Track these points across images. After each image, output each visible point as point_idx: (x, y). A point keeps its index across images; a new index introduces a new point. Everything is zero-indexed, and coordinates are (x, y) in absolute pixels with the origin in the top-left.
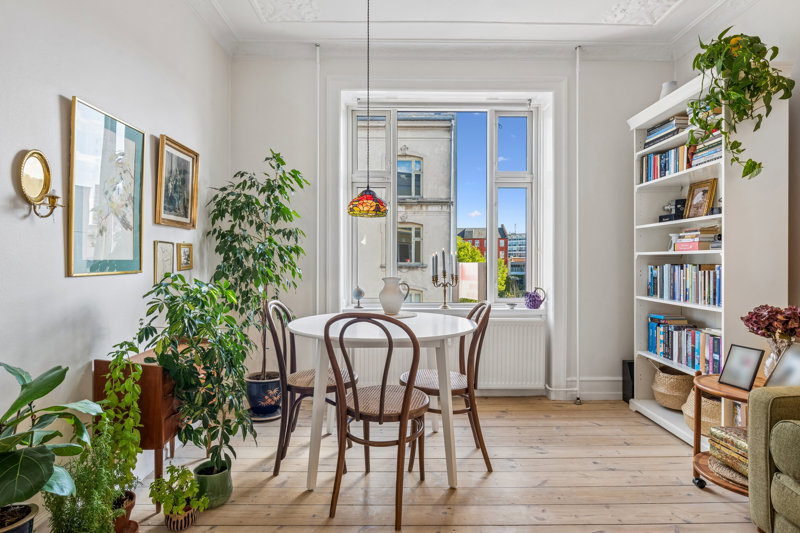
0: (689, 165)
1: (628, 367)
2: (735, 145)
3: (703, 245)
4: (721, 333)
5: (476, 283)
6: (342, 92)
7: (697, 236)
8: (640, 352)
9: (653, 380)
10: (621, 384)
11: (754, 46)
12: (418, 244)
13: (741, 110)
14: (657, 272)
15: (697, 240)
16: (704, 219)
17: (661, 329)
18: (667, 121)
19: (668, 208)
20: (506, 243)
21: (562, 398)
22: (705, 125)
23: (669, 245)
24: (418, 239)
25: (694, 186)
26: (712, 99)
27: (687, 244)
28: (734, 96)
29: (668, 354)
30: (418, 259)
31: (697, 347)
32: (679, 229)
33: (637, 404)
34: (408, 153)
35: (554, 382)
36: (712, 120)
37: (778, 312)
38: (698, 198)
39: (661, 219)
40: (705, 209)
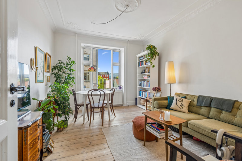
0: (146, 65)
1: (136, 99)
2: (151, 62)
3: (148, 78)
4: (150, 92)
5: (109, 85)
6: (82, 44)
7: (147, 76)
8: (138, 96)
9: (140, 101)
10: (135, 102)
11: (154, 47)
12: (88, 76)
13: (152, 57)
14: (141, 82)
16: (148, 74)
17: (142, 92)
18: (142, 57)
19: (143, 71)
20: (109, 76)
21: (125, 105)
22: (148, 59)
23: (143, 78)
24: (88, 75)
25: (146, 68)
26: (148, 54)
27: (145, 77)
28: (151, 55)
29: (143, 96)
30: (88, 80)
31: (147, 94)
32: (144, 75)
33: (138, 105)
34: (86, 53)
35: (124, 103)
36: (149, 58)
37: (156, 87)
38: (147, 70)
39: (142, 73)
40: (148, 72)
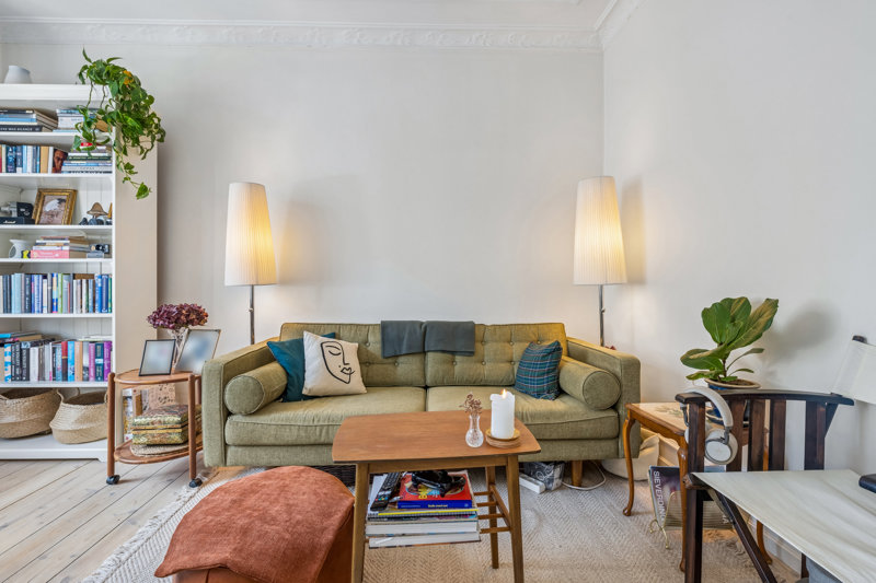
2: (129, 166)
3: (76, 254)
7: (65, 244)
15: (67, 248)
19: (7, 209)
25: (45, 192)
27: (50, 252)
28: (131, 123)
31: (70, 357)
38: (52, 205)
39: (3, 221)
